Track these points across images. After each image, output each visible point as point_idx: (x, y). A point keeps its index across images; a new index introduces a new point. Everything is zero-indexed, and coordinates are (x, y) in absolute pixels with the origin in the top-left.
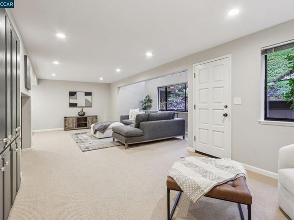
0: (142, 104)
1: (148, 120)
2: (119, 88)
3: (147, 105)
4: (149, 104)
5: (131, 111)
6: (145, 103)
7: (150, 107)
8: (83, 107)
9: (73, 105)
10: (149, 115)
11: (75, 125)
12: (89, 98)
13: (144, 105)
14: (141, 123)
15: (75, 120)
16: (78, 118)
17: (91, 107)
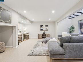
0: (69, 30)
1: (70, 42)
2: (58, 23)
3: (71, 30)
4: (73, 30)
5: (63, 33)
6: (71, 29)
7: (73, 31)
8: (45, 31)
9: (42, 30)
10: (71, 38)
11: (42, 37)
12: (47, 27)
13: (70, 30)
14: (64, 44)
15: (42, 35)
16: (43, 35)
17: (48, 31)
